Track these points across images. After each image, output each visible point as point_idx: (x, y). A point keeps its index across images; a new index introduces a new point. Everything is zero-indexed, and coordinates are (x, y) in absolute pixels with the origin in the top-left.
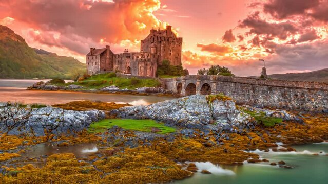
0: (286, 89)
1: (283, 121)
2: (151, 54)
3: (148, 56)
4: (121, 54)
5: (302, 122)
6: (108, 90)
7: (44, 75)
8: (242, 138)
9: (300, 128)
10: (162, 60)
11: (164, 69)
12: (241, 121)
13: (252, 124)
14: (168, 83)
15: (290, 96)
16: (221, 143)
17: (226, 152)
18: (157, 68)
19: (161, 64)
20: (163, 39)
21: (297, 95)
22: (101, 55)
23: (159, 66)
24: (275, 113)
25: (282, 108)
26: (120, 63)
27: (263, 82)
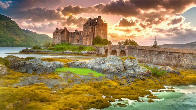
0: (169, 53)
1: (168, 73)
2: (89, 32)
3: (87, 33)
4: (73, 32)
5: (179, 74)
6: (66, 53)
7: (28, 45)
8: (143, 82)
9: (178, 77)
10: (96, 36)
11: (97, 40)
12: (142, 71)
13: (149, 74)
14: (99, 49)
15: (171, 57)
16: (129, 83)
17: (132, 89)
18: (93, 40)
19: (95, 38)
20: (96, 24)
21: (175, 57)
22: (61, 33)
23: (94, 39)
24: (163, 68)
25: (167, 65)
26: (73, 37)
27: (155, 49)
